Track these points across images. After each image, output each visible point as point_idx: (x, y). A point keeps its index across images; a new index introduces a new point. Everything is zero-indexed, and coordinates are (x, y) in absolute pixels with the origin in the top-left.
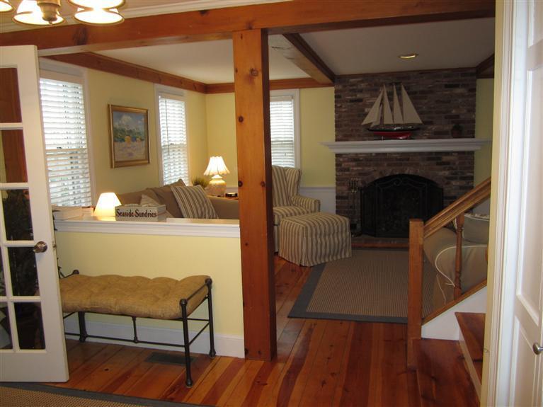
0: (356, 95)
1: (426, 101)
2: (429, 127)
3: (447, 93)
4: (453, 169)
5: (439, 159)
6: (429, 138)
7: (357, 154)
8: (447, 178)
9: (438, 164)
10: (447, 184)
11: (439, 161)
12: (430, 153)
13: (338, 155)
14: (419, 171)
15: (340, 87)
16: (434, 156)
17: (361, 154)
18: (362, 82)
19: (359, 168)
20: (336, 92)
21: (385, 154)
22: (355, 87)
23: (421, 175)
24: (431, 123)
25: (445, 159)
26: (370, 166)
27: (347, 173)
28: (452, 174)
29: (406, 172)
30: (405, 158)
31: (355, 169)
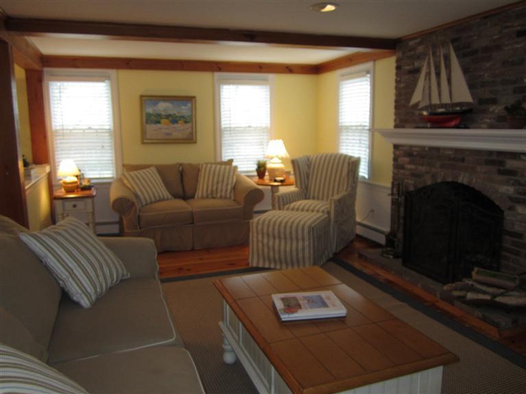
0: (413, 64)
1: (488, 65)
2: (492, 108)
3: (519, 46)
4: (520, 184)
5: (501, 163)
6: (491, 127)
7: (411, 147)
8: (511, 199)
9: (500, 172)
10: (511, 208)
11: (502, 168)
12: (490, 153)
13: (396, 147)
14: (474, 181)
15: (400, 54)
16: (494, 157)
17: (416, 146)
18: (420, 44)
19: (413, 167)
20: (397, 61)
21: (438, 149)
22: (413, 53)
23: (477, 188)
24: (494, 101)
25: (511, 164)
26: (422, 165)
27: (402, 171)
28: (519, 193)
29: (460, 180)
30: (460, 157)
31: (409, 166)
